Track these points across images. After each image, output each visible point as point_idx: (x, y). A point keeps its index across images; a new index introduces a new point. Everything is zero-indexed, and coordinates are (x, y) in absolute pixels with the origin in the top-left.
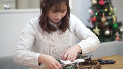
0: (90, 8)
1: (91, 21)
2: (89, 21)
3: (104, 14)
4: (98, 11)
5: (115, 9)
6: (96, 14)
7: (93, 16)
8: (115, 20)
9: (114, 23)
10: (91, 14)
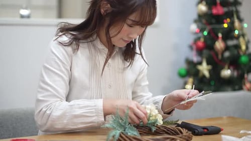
0: (195, 21)
1: (194, 47)
2: (191, 47)
3: (220, 35)
4: (208, 28)
5: (245, 25)
6: (205, 33)
7: (199, 39)
8: (244, 47)
9: (241, 53)
10: (196, 33)
